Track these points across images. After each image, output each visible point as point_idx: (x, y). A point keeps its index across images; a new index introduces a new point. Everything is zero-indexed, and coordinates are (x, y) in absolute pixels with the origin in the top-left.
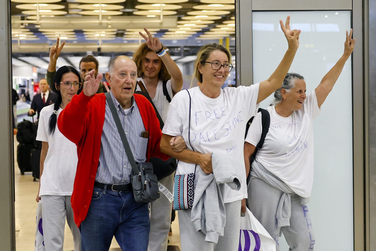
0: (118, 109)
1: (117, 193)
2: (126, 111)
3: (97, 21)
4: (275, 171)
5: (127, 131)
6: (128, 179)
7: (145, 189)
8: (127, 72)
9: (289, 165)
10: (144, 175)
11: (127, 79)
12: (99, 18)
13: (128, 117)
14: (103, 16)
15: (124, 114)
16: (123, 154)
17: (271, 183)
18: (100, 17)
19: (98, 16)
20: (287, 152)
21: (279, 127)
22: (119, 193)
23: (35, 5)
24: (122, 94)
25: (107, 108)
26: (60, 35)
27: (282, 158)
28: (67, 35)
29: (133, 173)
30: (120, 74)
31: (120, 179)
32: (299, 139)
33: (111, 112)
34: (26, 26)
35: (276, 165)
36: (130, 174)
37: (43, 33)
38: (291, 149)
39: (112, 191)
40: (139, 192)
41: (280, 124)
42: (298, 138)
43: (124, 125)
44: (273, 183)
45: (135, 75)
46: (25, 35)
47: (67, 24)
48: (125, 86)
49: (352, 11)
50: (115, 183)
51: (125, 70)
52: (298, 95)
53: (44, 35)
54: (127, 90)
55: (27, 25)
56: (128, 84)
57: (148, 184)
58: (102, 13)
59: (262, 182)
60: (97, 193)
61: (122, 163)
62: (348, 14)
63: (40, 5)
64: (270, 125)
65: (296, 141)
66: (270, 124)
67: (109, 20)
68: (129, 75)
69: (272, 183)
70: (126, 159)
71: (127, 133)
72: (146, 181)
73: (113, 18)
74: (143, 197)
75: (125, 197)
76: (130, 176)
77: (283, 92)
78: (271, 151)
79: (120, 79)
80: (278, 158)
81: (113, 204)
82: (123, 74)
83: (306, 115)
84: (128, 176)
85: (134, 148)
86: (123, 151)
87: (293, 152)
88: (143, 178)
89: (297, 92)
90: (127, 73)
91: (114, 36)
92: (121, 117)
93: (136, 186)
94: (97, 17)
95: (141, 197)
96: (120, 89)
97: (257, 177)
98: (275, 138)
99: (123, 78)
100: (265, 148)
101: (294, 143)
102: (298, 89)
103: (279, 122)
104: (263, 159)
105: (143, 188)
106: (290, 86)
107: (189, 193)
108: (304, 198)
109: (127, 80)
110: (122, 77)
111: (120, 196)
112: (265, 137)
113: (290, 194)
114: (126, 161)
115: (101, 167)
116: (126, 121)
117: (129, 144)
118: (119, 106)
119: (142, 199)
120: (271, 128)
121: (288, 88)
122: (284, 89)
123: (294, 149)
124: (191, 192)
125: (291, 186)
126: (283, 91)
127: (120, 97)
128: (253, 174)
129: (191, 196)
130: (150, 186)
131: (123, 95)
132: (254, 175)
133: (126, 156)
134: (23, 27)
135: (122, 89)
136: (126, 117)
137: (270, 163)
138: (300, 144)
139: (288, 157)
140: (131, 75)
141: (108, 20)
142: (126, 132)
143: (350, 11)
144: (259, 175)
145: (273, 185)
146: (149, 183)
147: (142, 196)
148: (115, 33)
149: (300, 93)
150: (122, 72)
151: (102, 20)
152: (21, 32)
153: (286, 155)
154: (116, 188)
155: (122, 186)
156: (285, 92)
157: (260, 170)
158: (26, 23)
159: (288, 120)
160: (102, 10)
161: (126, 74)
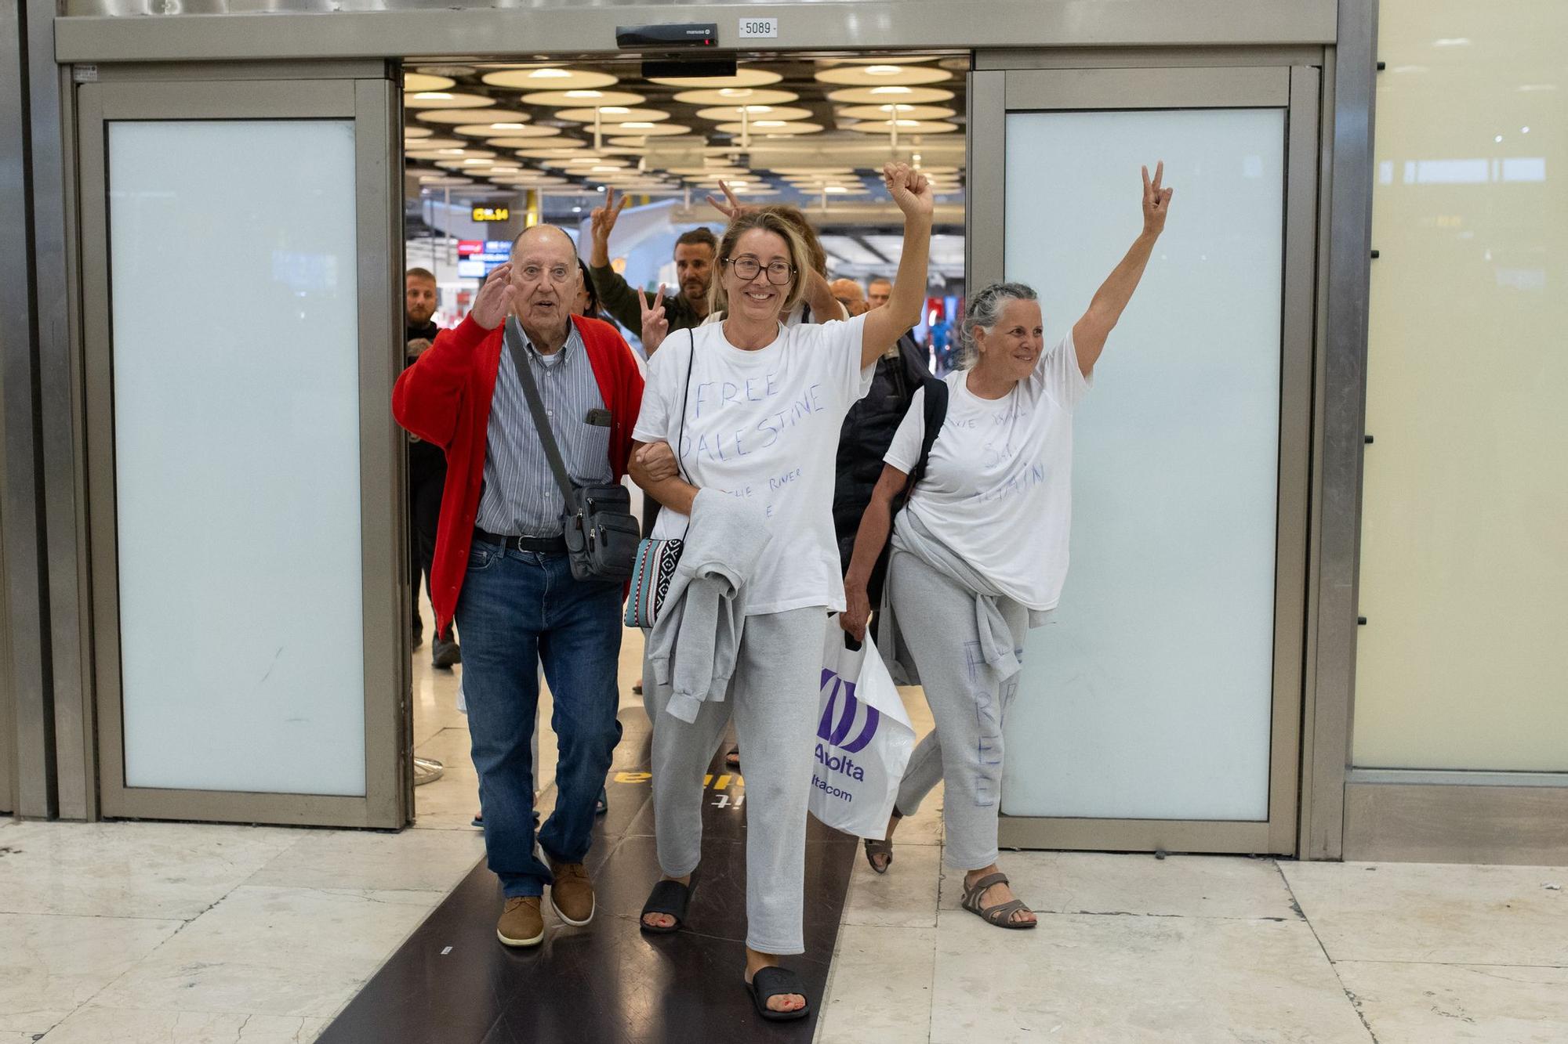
0: (530, 355)
1: (532, 558)
2: (549, 359)
3: (887, 148)
4: (949, 536)
5: (550, 407)
6: (557, 525)
7: (593, 550)
8: (542, 265)
9: (988, 524)
10: (590, 517)
11: (540, 282)
12: (889, 140)
13: (553, 375)
14: (899, 134)
15: (542, 365)
16: (542, 463)
17: (937, 564)
18: (894, 137)
19: (888, 134)
20: (980, 489)
21: (967, 423)
22: (536, 558)
23: (740, 110)
24: (532, 316)
25: (506, 353)
26: (824, 182)
27: (966, 505)
28: (843, 182)
29: (568, 511)
30: (525, 271)
31: (534, 523)
32: (1019, 456)
33: (514, 360)
34: (733, 161)
35: (951, 519)
36: (561, 514)
37: (784, 179)
38: (994, 481)
39: (520, 552)
40: (578, 556)
41: (971, 418)
42: (1015, 455)
43: (544, 391)
44: (943, 565)
45: (565, 272)
46: (744, 184)
47: (814, 156)
48: (538, 298)
49: (1287, 110)
50: (523, 533)
51: (536, 260)
52: (1014, 341)
53: (788, 183)
54: (544, 309)
55: (737, 157)
56: (545, 293)
57: (599, 536)
58: (897, 127)
59: (916, 560)
60: (485, 554)
61: (539, 485)
62: (1278, 117)
63: (750, 109)
64: (946, 420)
65: (1010, 461)
66: (947, 416)
67: (916, 145)
68: (546, 271)
69: (940, 563)
70: (549, 478)
71: (550, 413)
72: (593, 530)
73: (924, 139)
74: (590, 569)
75: (551, 568)
76: (562, 518)
77: (979, 336)
78: (939, 485)
79: (525, 283)
80: (956, 504)
81: (522, 583)
82: (532, 270)
83: (1048, 392)
84: (556, 518)
85: (569, 451)
86: (542, 458)
87: (1000, 490)
88: (586, 523)
89: (1010, 333)
90: (543, 267)
91: (957, 185)
92: (536, 372)
93: (574, 543)
94: (886, 137)
95: (586, 568)
96: (527, 306)
97: (904, 548)
98: (948, 453)
99: (531, 280)
100: (929, 479)
101: (1001, 467)
102: (1013, 326)
103: (970, 411)
104: (923, 503)
105: (588, 547)
106: (993, 318)
107: (665, 564)
108: (1035, 611)
109: (540, 284)
110: (530, 278)
111: (539, 566)
112: (930, 451)
113: (992, 597)
114: (548, 480)
115: (489, 493)
116: (550, 383)
117: (556, 441)
118: (529, 346)
119: (588, 574)
120: (946, 427)
121: (987, 325)
122: (980, 327)
123: (1002, 484)
124: (669, 562)
125: (993, 579)
126: (978, 332)
127: (530, 324)
128: (895, 541)
129: (667, 574)
130: (605, 543)
131: (537, 321)
132: (899, 545)
133: (549, 469)
134: (728, 162)
135: (532, 306)
136: (549, 374)
137: (939, 515)
138: (1021, 469)
139: (985, 503)
140: (552, 271)
141: (912, 143)
142: (548, 410)
143: (1281, 111)
144: (907, 544)
145: (944, 568)
146: (603, 534)
147: (589, 567)
148: (956, 177)
149: (1016, 336)
150: (529, 263)
151: (898, 144)
152: (732, 176)
153: (977, 497)
154: (527, 544)
155: (544, 540)
156: (982, 334)
157: (912, 530)
158: (733, 154)
159: (1000, 406)
160: (897, 119)
161: (539, 270)
